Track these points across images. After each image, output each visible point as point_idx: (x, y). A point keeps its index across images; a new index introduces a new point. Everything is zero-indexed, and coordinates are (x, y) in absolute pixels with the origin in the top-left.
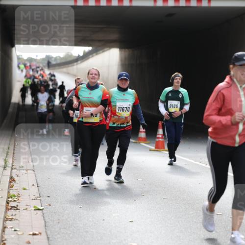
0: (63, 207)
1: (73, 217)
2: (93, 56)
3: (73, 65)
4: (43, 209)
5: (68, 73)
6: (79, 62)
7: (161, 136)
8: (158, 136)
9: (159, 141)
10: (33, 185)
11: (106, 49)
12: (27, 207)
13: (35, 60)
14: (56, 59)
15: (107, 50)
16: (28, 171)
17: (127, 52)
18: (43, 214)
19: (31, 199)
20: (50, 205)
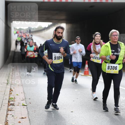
0: (37, 104)
4: (27, 105)
8: (85, 68)
9: (86, 71)
10: (22, 93)
11: (59, 24)
12: (19, 104)
13: (23, 29)
14: (33, 29)
16: (19, 86)
18: (27, 108)
19: (21, 100)
20: (30, 103)
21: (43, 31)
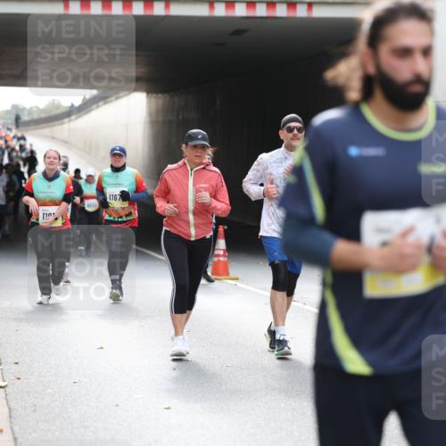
1: (62, 399)
2: (98, 107)
3: (62, 124)
4: (6, 385)
5: (53, 138)
6: (73, 117)
7: (222, 253)
8: (216, 252)
9: (219, 261)
14: (30, 111)
15: (125, 96)
17: (160, 100)
20: (19, 379)
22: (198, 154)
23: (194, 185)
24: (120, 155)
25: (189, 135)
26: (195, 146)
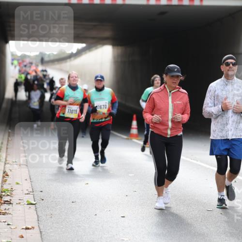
0: (55, 202)
1: (66, 211)
2: (86, 53)
4: (36, 204)
10: (26, 180)
11: (99, 46)
12: (20, 201)
13: (29, 56)
14: (49, 55)
16: (22, 166)
18: (36, 208)
19: (24, 193)
20: (43, 200)
21: (68, 60)
22: (175, 82)
23: (172, 102)
24: (100, 80)
25: (168, 69)
26: (172, 76)
